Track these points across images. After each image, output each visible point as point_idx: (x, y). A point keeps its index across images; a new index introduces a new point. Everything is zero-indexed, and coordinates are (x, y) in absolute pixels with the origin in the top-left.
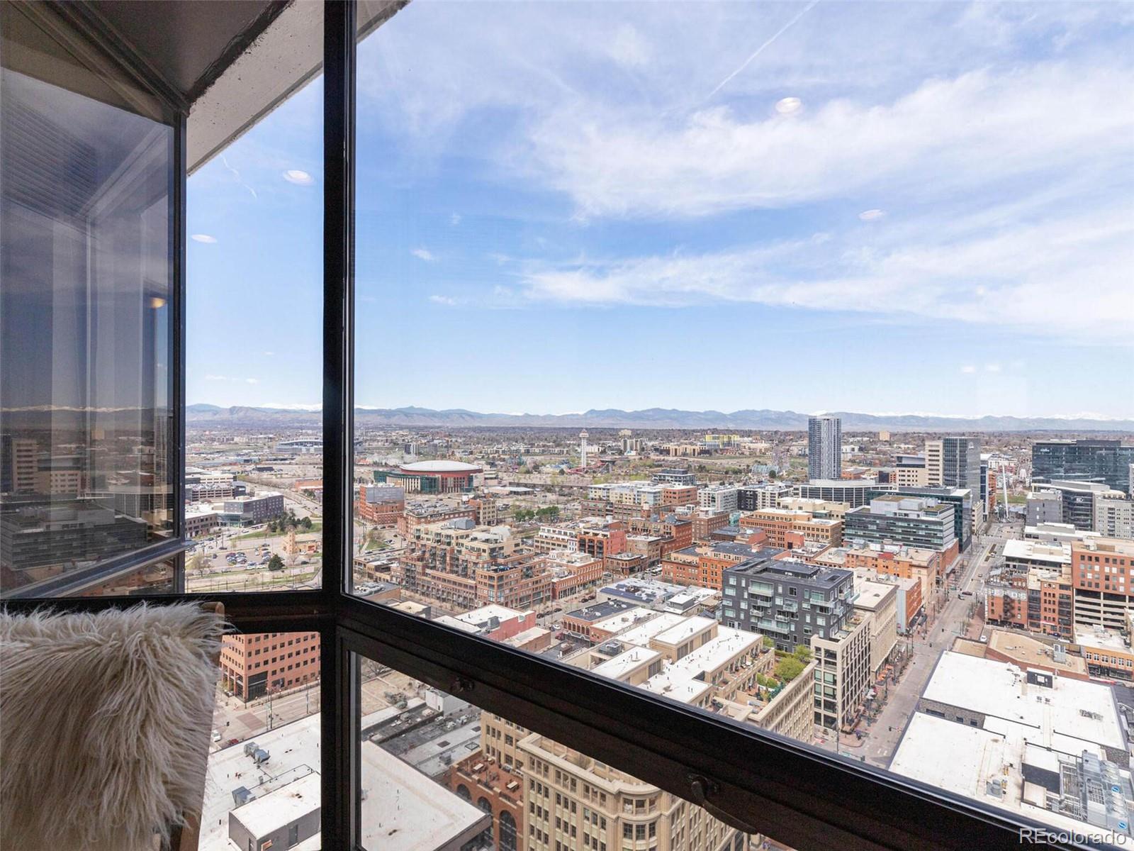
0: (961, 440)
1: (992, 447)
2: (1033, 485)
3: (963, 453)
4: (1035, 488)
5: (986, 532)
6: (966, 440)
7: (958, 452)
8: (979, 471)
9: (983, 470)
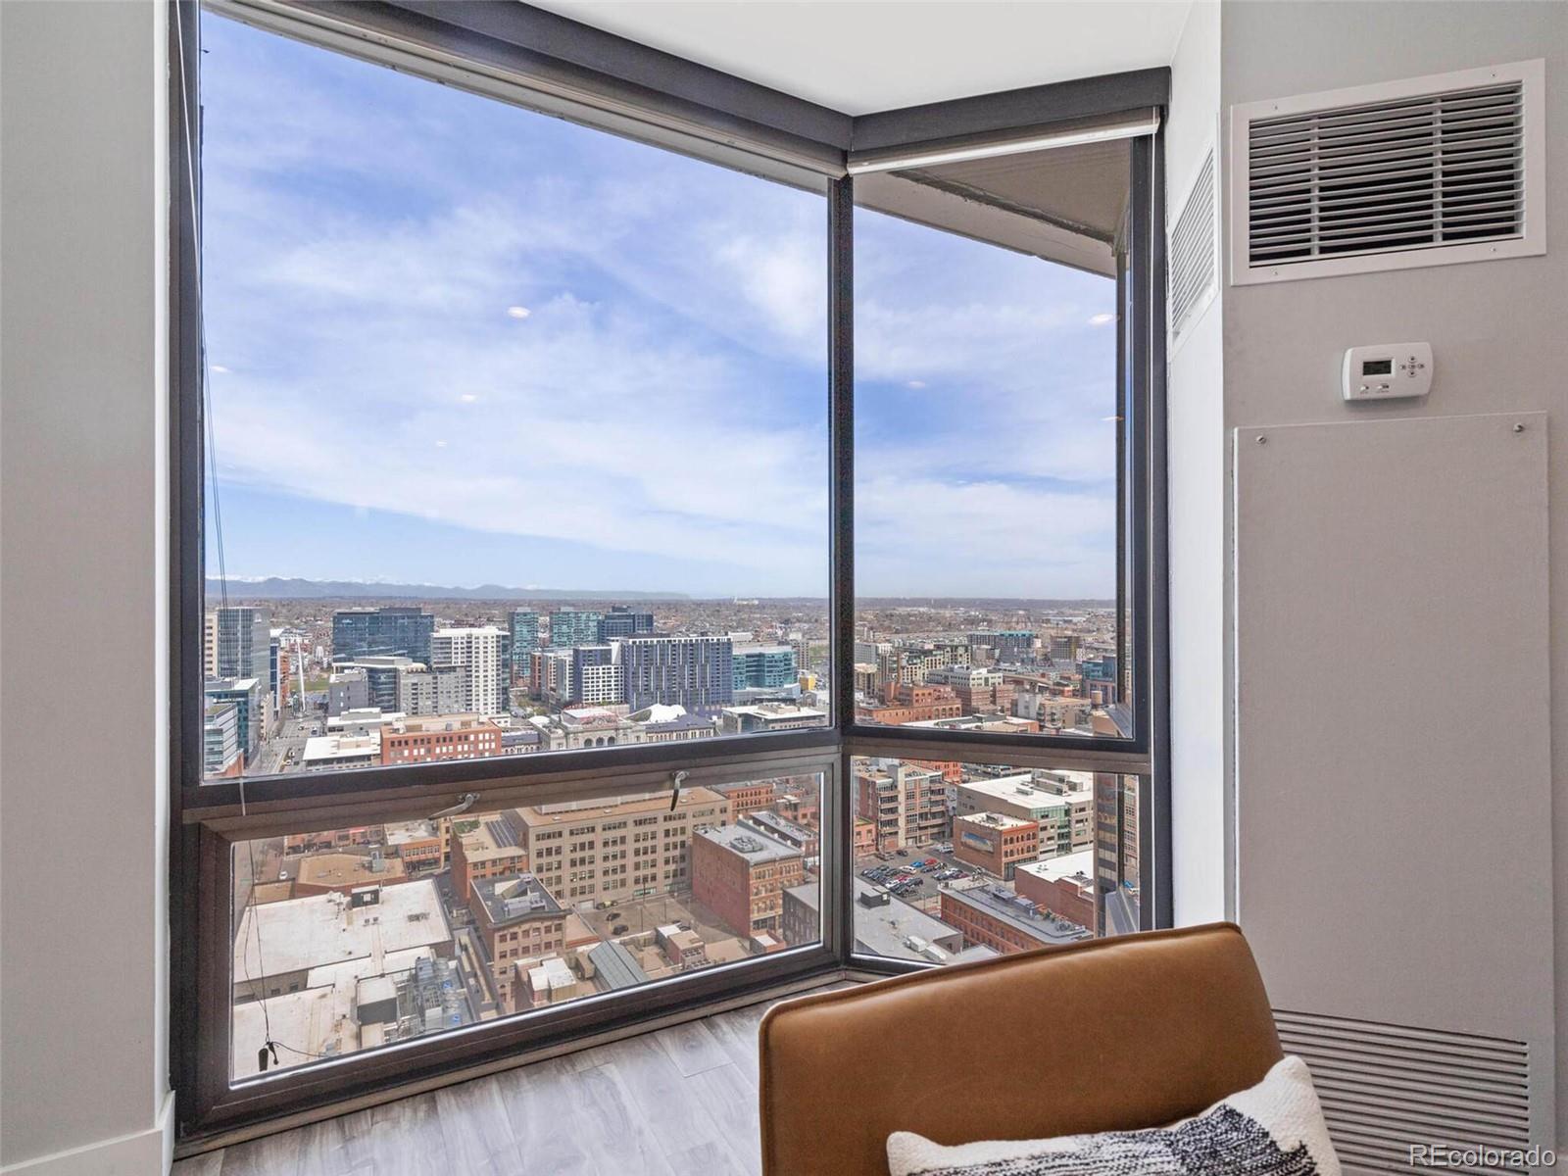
0: (243, 611)
1: (281, 620)
2: (334, 665)
3: (247, 628)
4: (337, 668)
5: (278, 733)
6: (251, 610)
7: (239, 628)
8: (269, 652)
9: (274, 651)
